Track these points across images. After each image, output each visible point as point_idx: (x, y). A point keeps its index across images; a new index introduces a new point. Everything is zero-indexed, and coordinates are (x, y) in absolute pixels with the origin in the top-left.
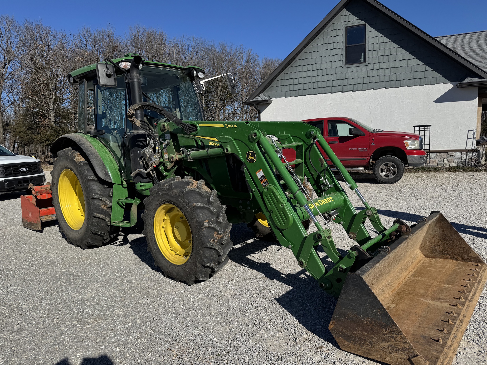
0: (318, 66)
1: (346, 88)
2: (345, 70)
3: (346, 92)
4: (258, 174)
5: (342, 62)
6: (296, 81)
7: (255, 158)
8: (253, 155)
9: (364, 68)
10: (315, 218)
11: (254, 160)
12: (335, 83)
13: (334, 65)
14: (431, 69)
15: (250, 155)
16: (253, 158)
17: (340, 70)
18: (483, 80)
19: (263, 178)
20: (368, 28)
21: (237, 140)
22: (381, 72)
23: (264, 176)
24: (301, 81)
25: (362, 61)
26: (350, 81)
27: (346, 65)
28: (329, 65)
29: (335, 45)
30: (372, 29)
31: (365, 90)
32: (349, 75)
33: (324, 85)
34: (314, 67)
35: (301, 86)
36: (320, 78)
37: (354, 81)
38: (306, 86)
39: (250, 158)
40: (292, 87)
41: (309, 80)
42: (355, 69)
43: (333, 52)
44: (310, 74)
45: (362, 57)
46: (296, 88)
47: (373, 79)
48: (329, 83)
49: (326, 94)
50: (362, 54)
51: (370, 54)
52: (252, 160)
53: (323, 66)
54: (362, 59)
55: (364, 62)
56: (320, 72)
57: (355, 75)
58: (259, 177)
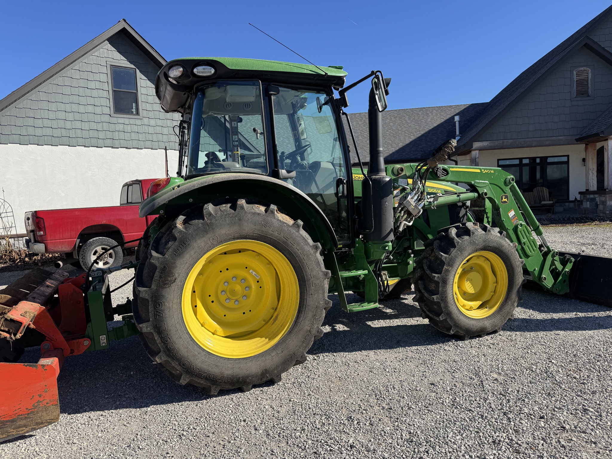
0: (75, 108)
1: (117, 143)
2: (114, 120)
3: (118, 148)
4: (509, 214)
5: (109, 108)
6: (39, 123)
7: (508, 200)
8: (506, 197)
9: (138, 122)
10: (541, 242)
11: (507, 202)
12: (101, 135)
13: (98, 110)
14: (209, 136)
15: (504, 198)
16: (506, 200)
17: (106, 118)
18: (253, 153)
19: (514, 217)
20: (139, 74)
21: (493, 184)
22: (158, 130)
23: (515, 215)
24: (47, 123)
25: (134, 113)
26: (122, 135)
27: (114, 113)
28: (90, 109)
29: (98, 85)
30: (144, 77)
31: (142, 149)
32: (121, 127)
33: (85, 134)
34: (68, 107)
35: (48, 132)
36: (78, 124)
37: (127, 136)
38: (57, 133)
39: (504, 200)
40: (31, 131)
41: (61, 124)
42: (127, 121)
43: (95, 93)
44: (61, 115)
45: (134, 108)
46: (39, 132)
47: (150, 137)
48: (92, 134)
49: (89, 147)
50: (134, 105)
51: (143, 106)
52: (505, 202)
53: (82, 109)
54: (134, 110)
55: (138, 113)
56: (78, 117)
57: (128, 128)
58: (510, 217)
